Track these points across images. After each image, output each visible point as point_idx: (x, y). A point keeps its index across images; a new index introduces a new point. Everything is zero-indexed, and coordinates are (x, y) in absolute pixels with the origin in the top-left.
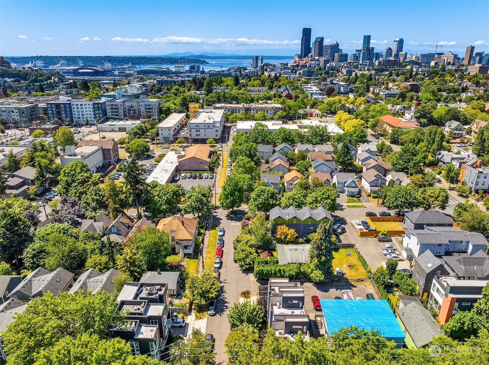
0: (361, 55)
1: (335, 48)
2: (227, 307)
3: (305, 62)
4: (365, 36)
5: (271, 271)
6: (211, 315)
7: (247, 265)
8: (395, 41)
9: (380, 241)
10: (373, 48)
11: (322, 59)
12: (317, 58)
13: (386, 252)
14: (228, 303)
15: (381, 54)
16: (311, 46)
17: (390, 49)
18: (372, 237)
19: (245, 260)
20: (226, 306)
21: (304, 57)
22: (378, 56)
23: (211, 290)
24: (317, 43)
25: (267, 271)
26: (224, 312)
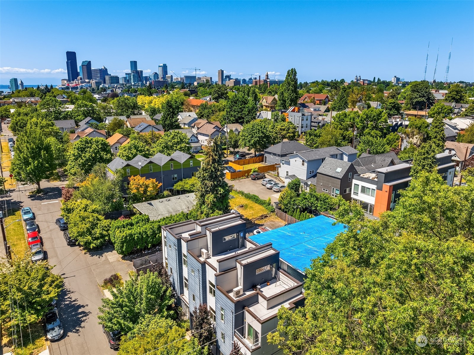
0: (132, 77)
1: (104, 72)
2: (86, 314)
3: (75, 84)
4: (131, 62)
5: (146, 232)
6: (56, 338)
7: (97, 239)
8: (159, 66)
9: (255, 179)
10: (142, 72)
11: (93, 82)
12: (87, 80)
13: (270, 185)
14: (83, 306)
15: (149, 77)
16: (79, 71)
17: (156, 73)
18: (244, 178)
19: (93, 232)
20: (83, 312)
21: (73, 80)
22: (147, 79)
23: (44, 288)
24: (85, 67)
25: (140, 233)
26: (83, 324)
